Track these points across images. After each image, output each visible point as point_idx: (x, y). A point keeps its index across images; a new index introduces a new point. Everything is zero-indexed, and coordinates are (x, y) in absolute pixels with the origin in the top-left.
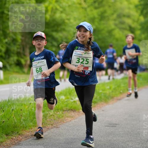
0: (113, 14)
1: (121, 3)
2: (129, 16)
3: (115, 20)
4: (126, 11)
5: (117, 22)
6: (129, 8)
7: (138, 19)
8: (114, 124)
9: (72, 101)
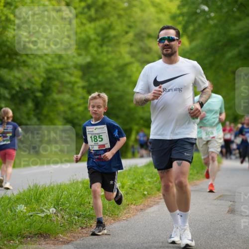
0: (127, 33)
1: (143, 11)
5: (135, 49)
9: (42, 215)
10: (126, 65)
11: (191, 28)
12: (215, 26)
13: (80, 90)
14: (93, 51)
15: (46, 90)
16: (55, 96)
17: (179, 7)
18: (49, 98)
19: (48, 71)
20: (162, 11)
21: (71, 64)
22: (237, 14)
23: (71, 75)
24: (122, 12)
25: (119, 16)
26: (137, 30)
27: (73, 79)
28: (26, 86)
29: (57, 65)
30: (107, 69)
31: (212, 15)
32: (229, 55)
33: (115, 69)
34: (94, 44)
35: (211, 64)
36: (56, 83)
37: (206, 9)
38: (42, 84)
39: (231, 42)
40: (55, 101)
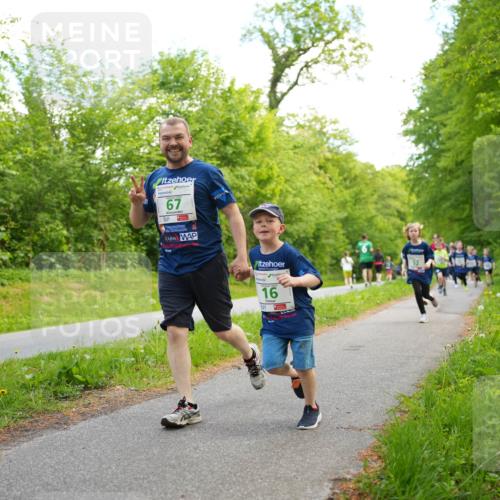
10: (373, 217)
11: (416, 189)
12: (434, 187)
13: (342, 237)
14: (349, 209)
15: (317, 237)
16: (324, 241)
17: (407, 175)
18: (319, 243)
19: (317, 224)
20: (397, 179)
21: (333, 218)
22: (448, 178)
23: (334, 226)
25: (367, 184)
26: (380, 193)
27: (335, 229)
28: (302, 235)
29: (322, 220)
30: (360, 221)
31: (432, 179)
32: (444, 206)
33: (365, 220)
34: (349, 204)
35: (432, 213)
36: (324, 232)
37: (427, 175)
38: (314, 234)
39: (445, 198)
40: (323, 245)
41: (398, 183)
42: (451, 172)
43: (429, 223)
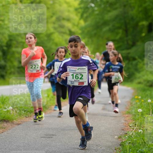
0: (52, 17)
1: (60, 5)
2: (68, 20)
3: (54, 23)
4: (66, 14)
5: (56, 26)
6: (69, 11)
7: (78, 24)
8: (50, 135)
9: (5, 110)
10: (51, 34)
11: (85, 15)
12: (98, 14)
15: (9, 46)
17: (80, 4)
18: (10, 50)
19: (10, 36)
22: (109, 9)
24: (49, 6)
25: (48, 8)
26: (57, 16)
30: (42, 36)
31: (96, 9)
35: (95, 34)
36: (14, 42)
38: (7, 43)
39: (105, 23)
40: (13, 52)
41: (72, 9)
42: (111, 5)
43: (92, 41)
